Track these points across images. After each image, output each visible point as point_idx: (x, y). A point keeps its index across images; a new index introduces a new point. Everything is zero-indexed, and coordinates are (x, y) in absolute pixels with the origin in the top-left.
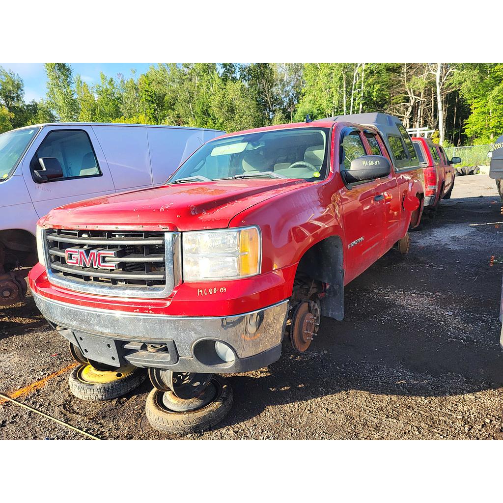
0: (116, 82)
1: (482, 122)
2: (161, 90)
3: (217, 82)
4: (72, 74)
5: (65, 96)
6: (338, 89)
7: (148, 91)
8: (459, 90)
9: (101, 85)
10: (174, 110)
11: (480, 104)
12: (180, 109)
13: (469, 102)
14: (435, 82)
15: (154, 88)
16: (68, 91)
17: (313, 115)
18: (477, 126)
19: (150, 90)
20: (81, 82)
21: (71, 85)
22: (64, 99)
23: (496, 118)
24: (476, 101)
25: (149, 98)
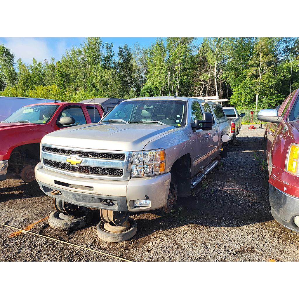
0: (43, 64)
1: (238, 98)
2: (68, 71)
3: (100, 69)
4: (14, 58)
5: (9, 71)
6: (165, 77)
7: (60, 71)
8: (226, 81)
9: (33, 66)
10: (75, 82)
11: (237, 89)
12: (78, 82)
13: (232, 88)
14: (214, 77)
15: (65, 69)
16: (11, 68)
17: (151, 90)
18: (235, 100)
19: (61, 71)
20: (22, 63)
21: (13, 65)
22: (9, 73)
23: (245, 97)
24: (235, 87)
25: (61, 75)
